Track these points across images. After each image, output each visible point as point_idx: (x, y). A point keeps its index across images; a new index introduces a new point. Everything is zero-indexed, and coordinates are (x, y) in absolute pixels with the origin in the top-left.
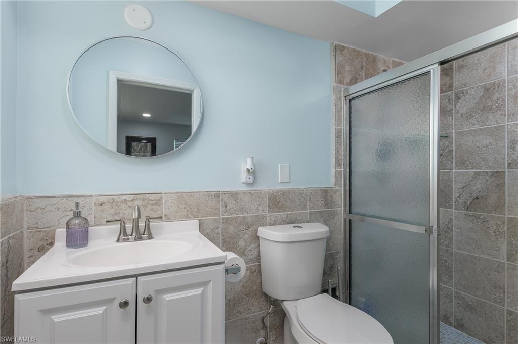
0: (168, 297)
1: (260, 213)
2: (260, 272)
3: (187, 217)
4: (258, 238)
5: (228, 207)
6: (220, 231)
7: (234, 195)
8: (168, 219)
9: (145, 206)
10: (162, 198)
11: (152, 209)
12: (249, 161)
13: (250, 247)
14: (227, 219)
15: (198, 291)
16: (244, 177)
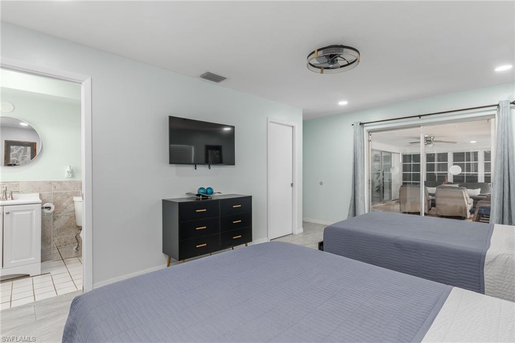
0: (16, 213)
1: (76, 190)
2: (75, 217)
3: (33, 192)
4: (73, 201)
5: (57, 188)
6: (52, 198)
7: (60, 183)
8: (23, 192)
9: (10, 187)
10: (19, 184)
11: (14, 189)
12: (68, 167)
13: (70, 206)
14: (56, 193)
15: (29, 212)
16: (66, 174)
